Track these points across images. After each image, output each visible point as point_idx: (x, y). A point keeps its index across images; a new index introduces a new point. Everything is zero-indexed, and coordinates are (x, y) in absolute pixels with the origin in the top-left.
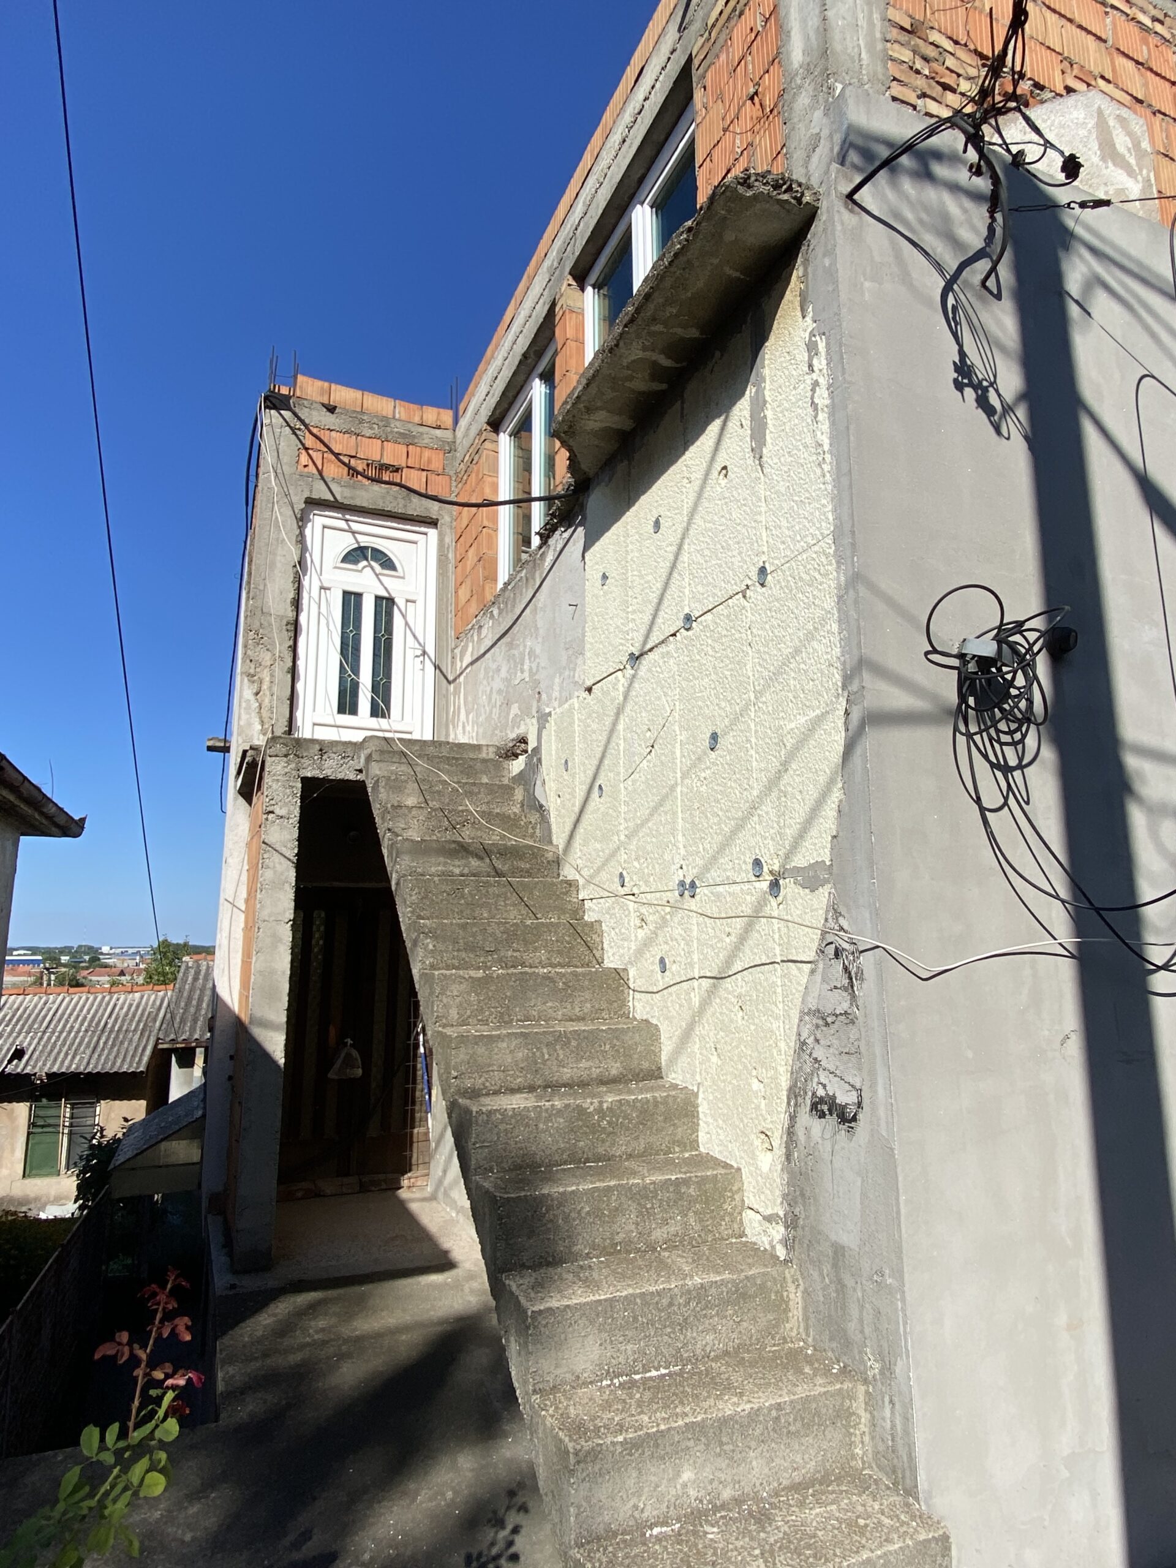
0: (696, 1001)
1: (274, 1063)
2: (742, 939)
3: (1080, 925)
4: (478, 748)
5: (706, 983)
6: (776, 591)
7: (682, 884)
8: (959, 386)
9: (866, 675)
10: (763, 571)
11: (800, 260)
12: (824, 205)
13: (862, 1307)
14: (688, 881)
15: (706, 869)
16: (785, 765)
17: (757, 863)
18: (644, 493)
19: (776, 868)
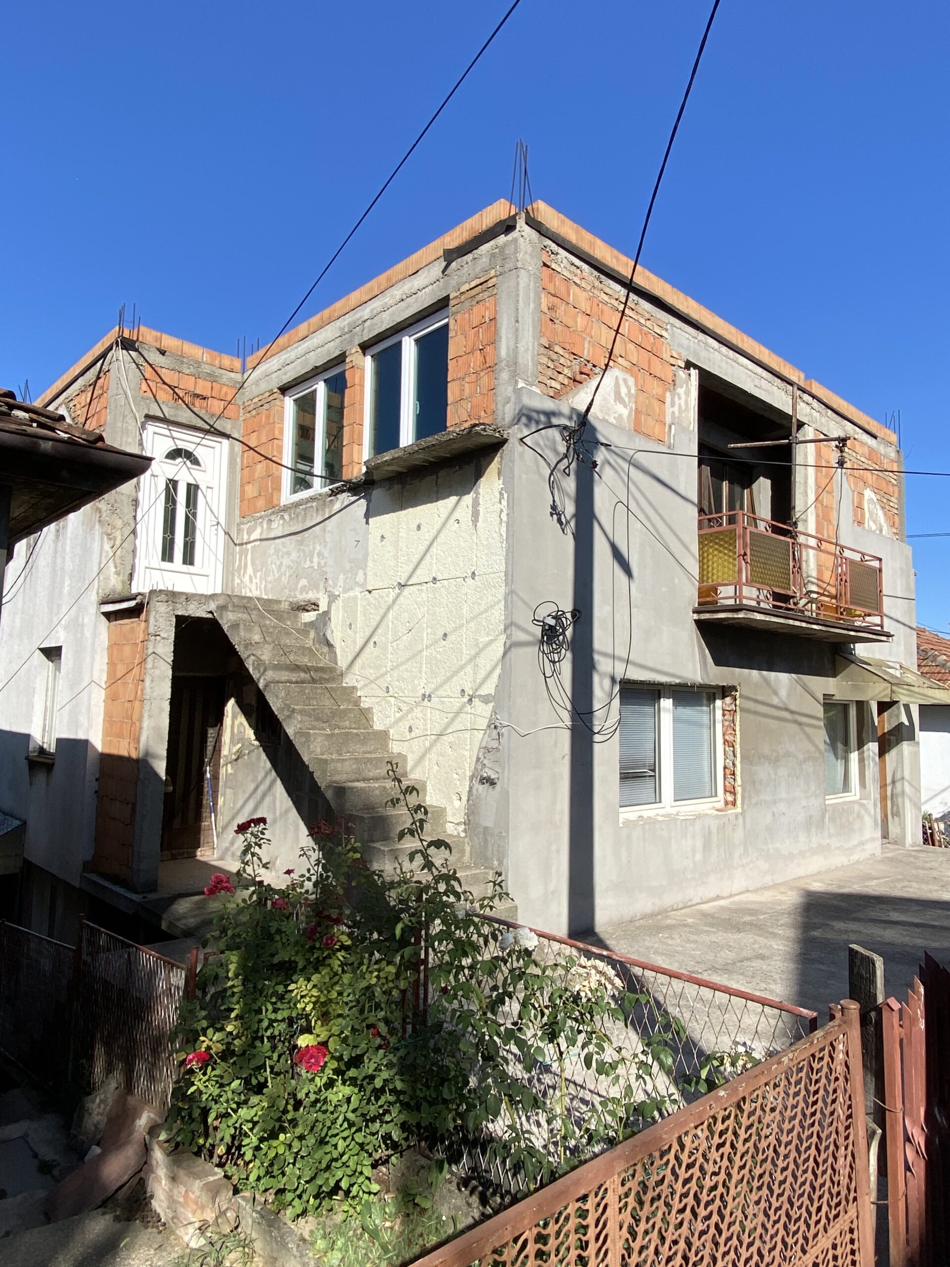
0: (427, 744)
1: (161, 779)
2: (453, 720)
3: (573, 719)
4: (278, 602)
5: (433, 737)
6: (479, 583)
7: (424, 695)
8: (552, 514)
9: (513, 628)
10: (473, 573)
11: (499, 455)
12: (511, 440)
13: (493, 845)
14: (427, 694)
15: (436, 689)
16: (478, 654)
17: (463, 691)
18: (412, 507)
19: (471, 693)
